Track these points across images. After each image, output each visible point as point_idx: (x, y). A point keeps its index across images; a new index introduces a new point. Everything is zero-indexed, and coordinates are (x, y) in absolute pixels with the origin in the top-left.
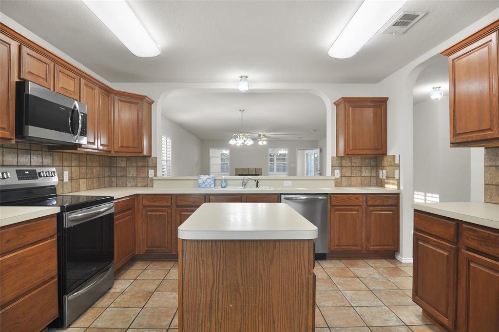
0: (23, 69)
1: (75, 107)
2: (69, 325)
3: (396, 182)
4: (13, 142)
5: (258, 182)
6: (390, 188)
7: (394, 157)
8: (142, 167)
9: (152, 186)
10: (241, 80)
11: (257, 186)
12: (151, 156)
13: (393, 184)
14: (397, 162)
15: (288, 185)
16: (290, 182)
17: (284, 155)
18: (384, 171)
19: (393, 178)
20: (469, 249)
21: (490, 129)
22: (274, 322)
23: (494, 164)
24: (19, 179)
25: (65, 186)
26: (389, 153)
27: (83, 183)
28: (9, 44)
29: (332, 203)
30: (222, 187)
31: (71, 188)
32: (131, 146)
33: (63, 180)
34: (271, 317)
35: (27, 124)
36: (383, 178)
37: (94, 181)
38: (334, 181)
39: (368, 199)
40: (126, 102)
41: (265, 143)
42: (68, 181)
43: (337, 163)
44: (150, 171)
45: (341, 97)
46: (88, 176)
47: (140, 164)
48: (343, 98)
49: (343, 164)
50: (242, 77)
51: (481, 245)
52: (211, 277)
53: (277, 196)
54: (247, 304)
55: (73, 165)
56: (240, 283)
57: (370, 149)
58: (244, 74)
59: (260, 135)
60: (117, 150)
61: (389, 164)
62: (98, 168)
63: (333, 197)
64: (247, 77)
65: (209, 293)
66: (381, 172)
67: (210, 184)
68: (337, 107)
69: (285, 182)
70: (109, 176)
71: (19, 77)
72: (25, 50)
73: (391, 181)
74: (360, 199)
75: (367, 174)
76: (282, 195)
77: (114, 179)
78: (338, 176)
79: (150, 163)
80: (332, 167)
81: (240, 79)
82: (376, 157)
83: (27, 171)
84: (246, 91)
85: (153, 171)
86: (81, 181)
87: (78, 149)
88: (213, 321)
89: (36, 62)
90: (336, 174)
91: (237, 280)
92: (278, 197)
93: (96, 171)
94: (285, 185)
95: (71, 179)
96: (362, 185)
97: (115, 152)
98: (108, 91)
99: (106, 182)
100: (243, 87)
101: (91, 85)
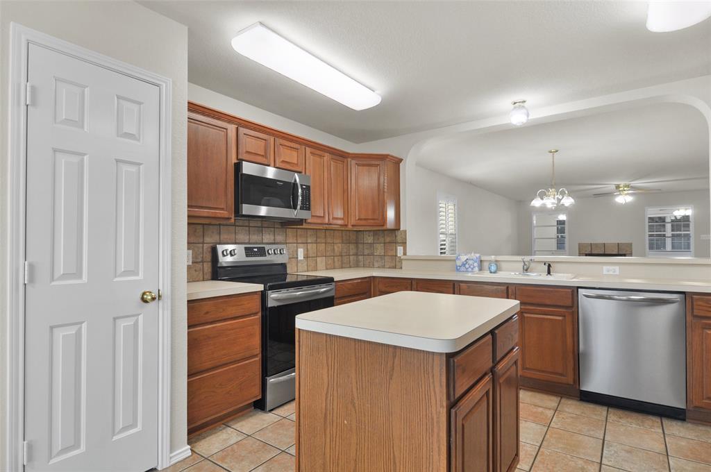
0: (240, 150)
1: (295, 180)
2: (272, 410)
4: (233, 220)
5: (549, 266)
8: (389, 243)
9: (401, 268)
10: (515, 108)
11: (549, 273)
12: (399, 229)
15: (611, 273)
16: (617, 268)
17: (686, 218)
22: (395, 463)
24: (247, 256)
25: (299, 264)
27: (321, 261)
28: (226, 129)
29: (695, 311)
30: (491, 272)
31: (306, 267)
32: (370, 218)
33: (297, 258)
34: (392, 455)
35: (242, 203)
37: (336, 259)
40: (364, 165)
41: (629, 199)
42: (302, 258)
44: (398, 248)
46: (328, 254)
47: (388, 240)
50: (515, 103)
52: (326, 381)
53: (570, 290)
54: (363, 427)
55: (309, 241)
56: (355, 395)
58: (518, 98)
59: (618, 187)
60: (355, 224)
62: (340, 245)
63: (698, 299)
64: (525, 102)
65: (324, 399)
67: (472, 267)
69: (605, 268)
70: (356, 255)
71: (237, 159)
72: (242, 130)
76: (579, 290)
77: (361, 258)
79: (399, 239)
81: (513, 106)
83: (255, 248)
85: (402, 248)
86: (319, 259)
87: (304, 224)
88: (328, 436)
89: (253, 140)
91: (352, 391)
92: (573, 291)
93: (338, 248)
94: (605, 272)
95: (306, 257)
97: (353, 226)
98: (341, 156)
99: (352, 262)
100: (519, 118)
101: (318, 152)
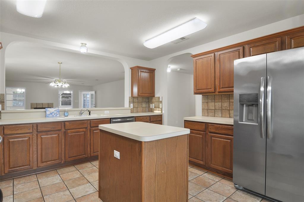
3: (160, 109)
5: (90, 112)
6: (157, 112)
7: (159, 98)
9: (1, 119)
10: (82, 46)
11: (90, 114)
13: (158, 110)
14: (161, 100)
15: (107, 113)
16: (108, 111)
18: (153, 105)
19: (159, 108)
20: (211, 132)
21: (211, 89)
23: (205, 101)
26: (156, 96)
36: (153, 108)
38: (130, 110)
39: (151, 118)
43: (131, 100)
45: (136, 66)
48: (137, 66)
49: (135, 101)
50: (83, 44)
51: (216, 130)
52: (155, 160)
54: (168, 169)
57: (148, 94)
58: (84, 42)
61: (156, 101)
64: (86, 44)
65: (155, 168)
66: (151, 105)
67: (56, 114)
68: (131, 70)
69: (105, 111)
73: (158, 109)
74: (148, 118)
75: (144, 106)
76: (111, 119)
78: (132, 107)
80: (129, 102)
81: (81, 45)
82: (148, 97)
84: (85, 53)
85: (1, 105)
88: (156, 182)
90: (131, 106)
91: (165, 158)
94: (105, 113)
96: (143, 112)
100: (83, 50)
